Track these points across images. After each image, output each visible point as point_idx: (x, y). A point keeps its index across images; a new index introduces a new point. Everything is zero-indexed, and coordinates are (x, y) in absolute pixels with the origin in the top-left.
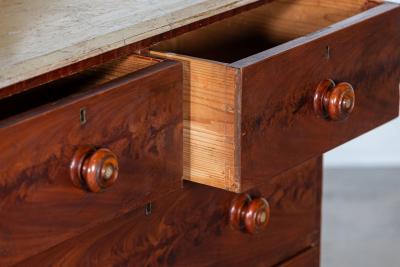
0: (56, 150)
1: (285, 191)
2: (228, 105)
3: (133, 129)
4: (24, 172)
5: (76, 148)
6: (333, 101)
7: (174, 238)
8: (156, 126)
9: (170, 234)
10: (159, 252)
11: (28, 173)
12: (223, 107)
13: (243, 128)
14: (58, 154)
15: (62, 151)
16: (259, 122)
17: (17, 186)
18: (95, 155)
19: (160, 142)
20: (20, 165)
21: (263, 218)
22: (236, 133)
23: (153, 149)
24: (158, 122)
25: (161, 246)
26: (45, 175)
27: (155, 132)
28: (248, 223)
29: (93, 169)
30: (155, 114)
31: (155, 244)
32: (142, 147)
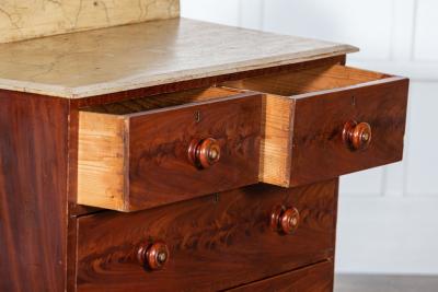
0: (180, 135)
1: (310, 212)
2: (284, 125)
3: (228, 133)
4: (160, 146)
5: (192, 138)
6: (356, 134)
7: (232, 225)
8: (244, 135)
9: (229, 222)
10: (222, 234)
11: (163, 148)
12: (280, 127)
13: (294, 142)
14: (181, 139)
15: (184, 137)
16: (304, 139)
17: (156, 155)
18: (205, 143)
19: (245, 147)
20: (159, 141)
21: (294, 222)
22: (289, 144)
23: (240, 150)
24: (245, 132)
25: (224, 229)
26: (173, 151)
27: (242, 138)
28: (284, 225)
29: (203, 151)
30: (242, 126)
31: (219, 226)
32: (234, 147)
